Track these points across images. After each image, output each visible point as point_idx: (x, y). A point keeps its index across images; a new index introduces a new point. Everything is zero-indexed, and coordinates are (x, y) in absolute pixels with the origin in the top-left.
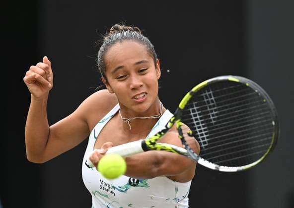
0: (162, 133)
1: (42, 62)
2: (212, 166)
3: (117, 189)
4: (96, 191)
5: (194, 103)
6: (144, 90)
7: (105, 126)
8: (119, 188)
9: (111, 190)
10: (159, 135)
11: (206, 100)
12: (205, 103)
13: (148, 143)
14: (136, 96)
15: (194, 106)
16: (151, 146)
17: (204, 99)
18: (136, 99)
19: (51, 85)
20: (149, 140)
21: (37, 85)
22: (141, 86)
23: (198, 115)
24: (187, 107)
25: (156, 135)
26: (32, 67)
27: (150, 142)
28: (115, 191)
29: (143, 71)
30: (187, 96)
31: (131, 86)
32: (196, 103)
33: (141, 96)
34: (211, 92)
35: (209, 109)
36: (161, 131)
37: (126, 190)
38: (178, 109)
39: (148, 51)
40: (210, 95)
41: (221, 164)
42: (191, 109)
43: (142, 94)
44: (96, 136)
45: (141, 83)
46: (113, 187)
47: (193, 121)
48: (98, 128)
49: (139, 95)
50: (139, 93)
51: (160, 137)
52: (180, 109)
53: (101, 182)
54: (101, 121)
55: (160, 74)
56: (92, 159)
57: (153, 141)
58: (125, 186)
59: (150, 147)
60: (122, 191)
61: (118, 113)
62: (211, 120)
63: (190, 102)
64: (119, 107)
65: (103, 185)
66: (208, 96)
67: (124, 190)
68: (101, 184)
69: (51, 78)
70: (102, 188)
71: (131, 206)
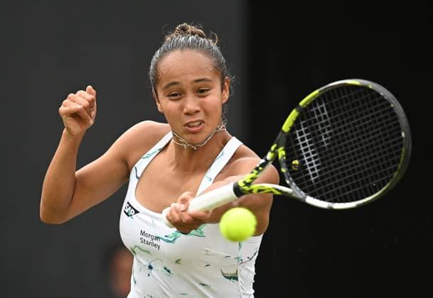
0: (260, 168)
1: (85, 90)
2: (324, 205)
3: (163, 239)
4: (136, 246)
5: (302, 123)
6: (200, 117)
7: (150, 163)
8: (165, 238)
9: (155, 242)
10: (256, 172)
11: (316, 117)
12: (315, 121)
13: (241, 184)
14: (190, 122)
15: (302, 126)
16: (247, 188)
17: (314, 116)
18: (189, 126)
19: (92, 122)
20: (243, 181)
21: (76, 120)
22: (197, 112)
23: (306, 138)
24: (292, 129)
25: (252, 172)
26: (71, 95)
27: (245, 182)
28: (161, 243)
29: (203, 91)
30: (294, 114)
31: (185, 110)
32: (304, 122)
33: (196, 124)
34: (324, 105)
35: (320, 129)
36: (258, 165)
37: (174, 239)
38: (281, 133)
39: (215, 68)
40: (322, 109)
41: (335, 201)
42: (297, 132)
43: (197, 121)
44: (139, 176)
45: (198, 108)
46: (157, 238)
47: (300, 147)
48: (141, 165)
49: (194, 122)
50: (193, 120)
51: (257, 174)
52: (283, 132)
53: (143, 233)
54: (145, 156)
55: (227, 96)
56: (170, 218)
57: (248, 181)
58: (173, 234)
59: (244, 190)
60: (169, 242)
61: (167, 145)
62: (323, 143)
63: (297, 122)
64: (172, 136)
65: (144, 238)
66: (320, 110)
67: (171, 239)
68: (142, 236)
69: (94, 113)
70: (143, 241)
71: (180, 262)
